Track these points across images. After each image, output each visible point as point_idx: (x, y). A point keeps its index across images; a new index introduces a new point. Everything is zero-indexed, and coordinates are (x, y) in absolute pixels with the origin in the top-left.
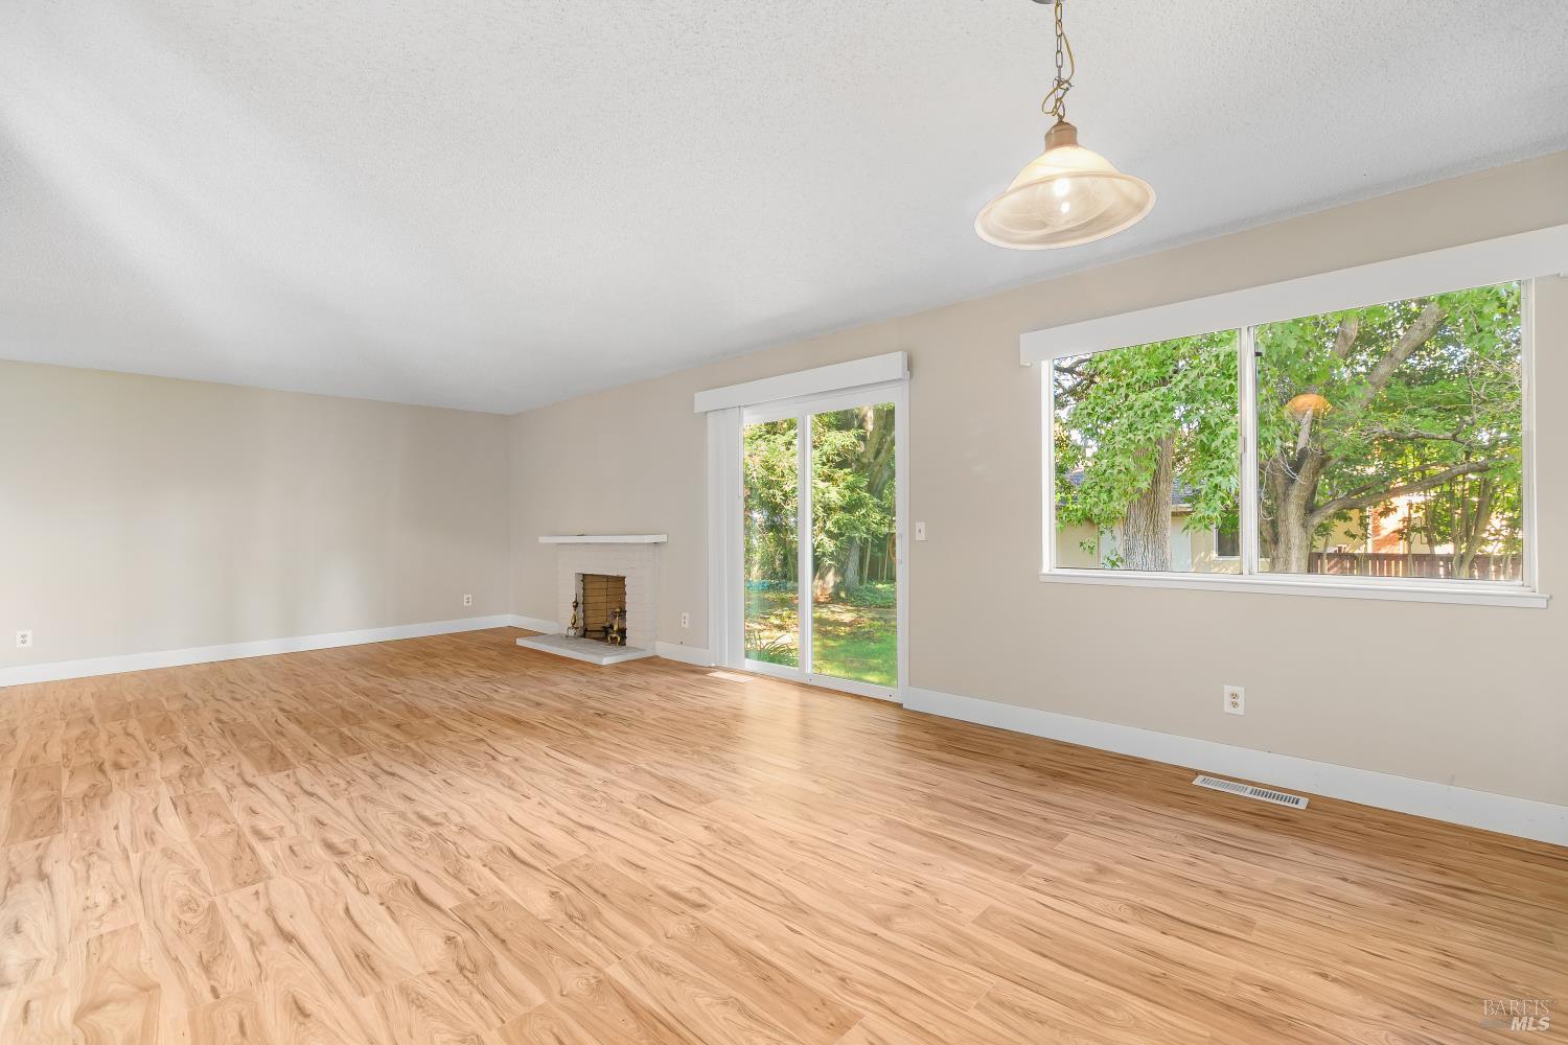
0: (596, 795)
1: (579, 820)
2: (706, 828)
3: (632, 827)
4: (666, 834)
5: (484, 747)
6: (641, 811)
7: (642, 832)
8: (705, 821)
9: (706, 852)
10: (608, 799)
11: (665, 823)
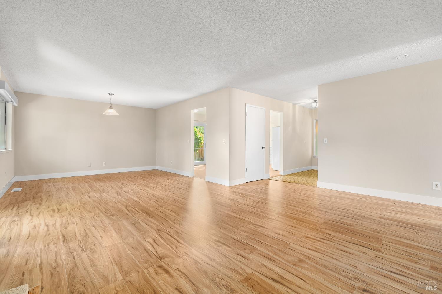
5: (160, 204)
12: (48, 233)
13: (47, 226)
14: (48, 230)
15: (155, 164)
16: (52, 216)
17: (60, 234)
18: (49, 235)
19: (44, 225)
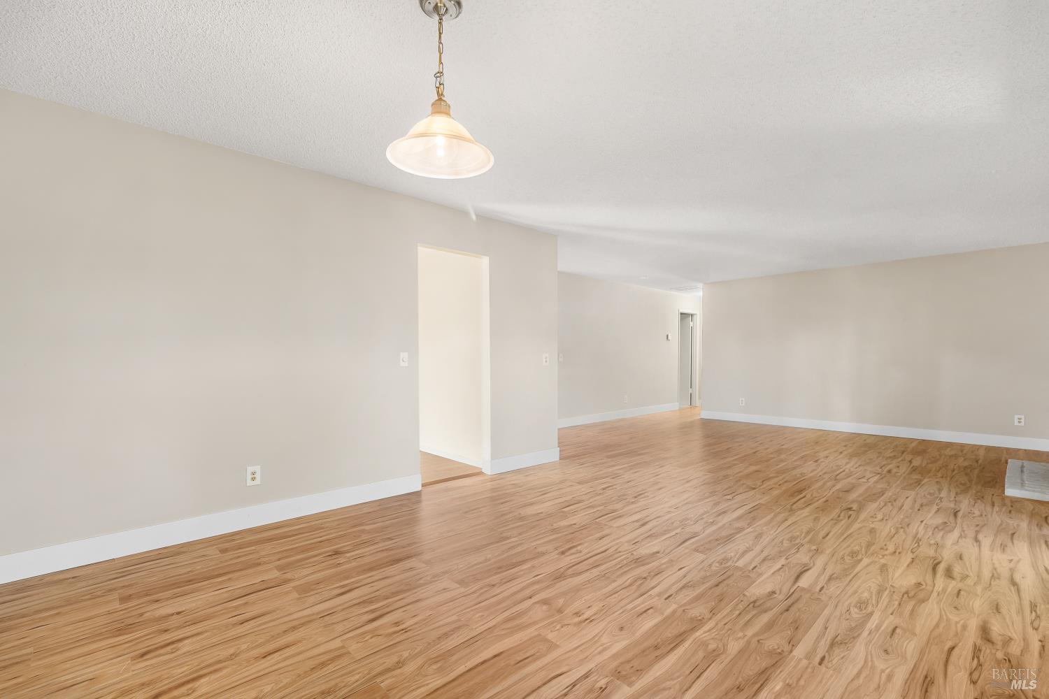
12: (978, 528)
13: (976, 540)
14: (977, 532)
16: (961, 558)
17: (959, 520)
18: (977, 525)
19: (983, 544)
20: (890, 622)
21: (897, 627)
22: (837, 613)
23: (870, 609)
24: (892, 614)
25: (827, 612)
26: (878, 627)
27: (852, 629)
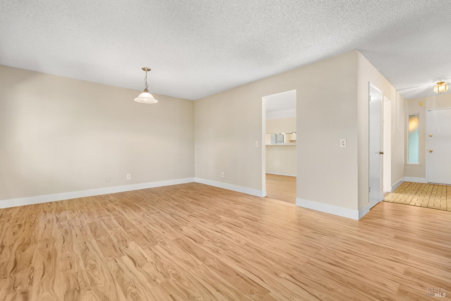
0: (220, 245)
1: (221, 234)
2: (182, 230)
3: (204, 231)
4: (194, 229)
6: (202, 237)
7: (202, 230)
8: (182, 232)
9: (185, 224)
10: (214, 242)
11: (194, 232)
15: (193, 176)
20: (75, 269)
21: (71, 268)
22: (97, 257)
23: (88, 268)
24: (77, 272)
25: (101, 255)
26: (78, 263)
27: (86, 256)
